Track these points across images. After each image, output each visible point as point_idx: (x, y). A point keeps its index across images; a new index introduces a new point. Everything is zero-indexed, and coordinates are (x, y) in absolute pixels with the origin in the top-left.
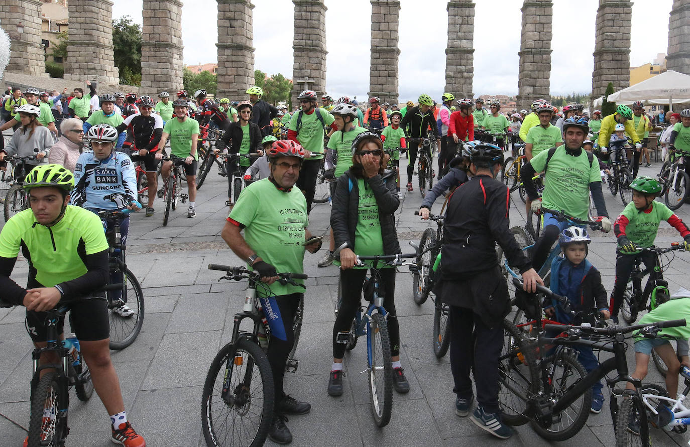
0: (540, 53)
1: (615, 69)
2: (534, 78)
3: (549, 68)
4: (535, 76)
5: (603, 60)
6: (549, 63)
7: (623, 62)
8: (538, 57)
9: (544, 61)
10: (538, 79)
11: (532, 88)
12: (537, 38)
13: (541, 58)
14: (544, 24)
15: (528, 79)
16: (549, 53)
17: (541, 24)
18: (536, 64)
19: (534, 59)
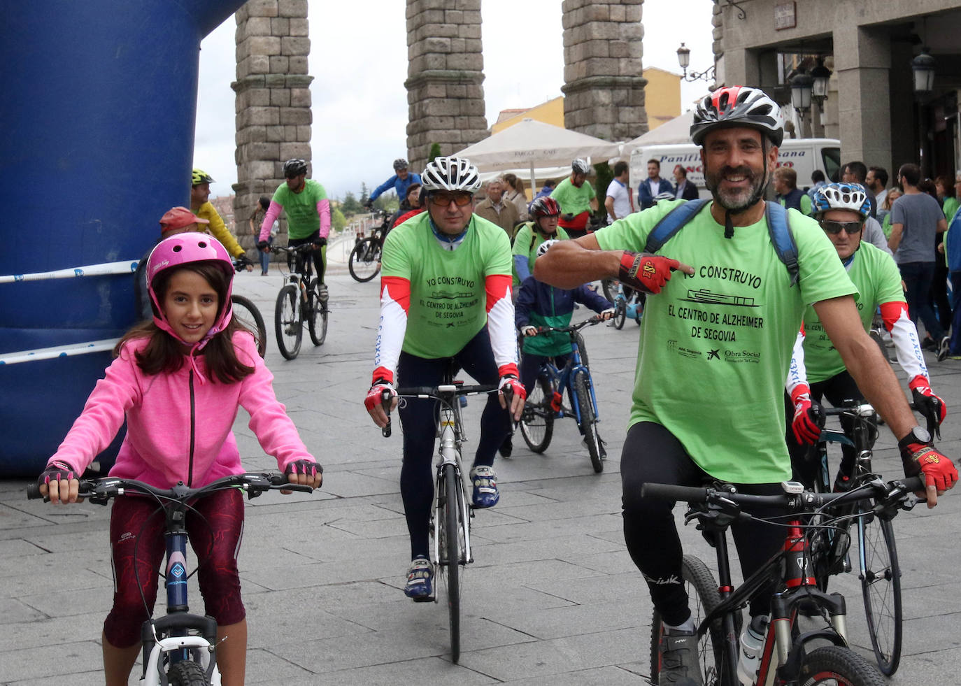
0: (285, 85)
1: (453, 116)
2: (275, 142)
3: (308, 118)
4: (277, 138)
5: (428, 98)
6: (307, 107)
7: (470, 101)
8: (279, 94)
9: (295, 103)
10: (284, 144)
11: (271, 164)
12: (276, 49)
13: (288, 96)
14: (289, 18)
15: (260, 143)
16: (305, 82)
17: (283, 17)
18: (277, 108)
19: (273, 97)
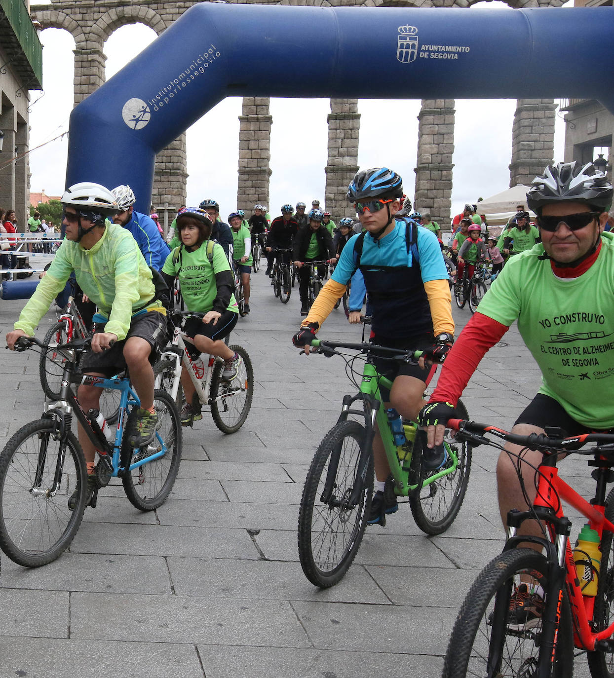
0: (439, 169)
2: (431, 198)
3: (450, 186)
4: (432, 196)
6: (450, 180)
8: (435, 174)
9: (444, 178)
10: (436, 200)
11: (429, 209)
12: (435, 151)
13: (440, 175)
14: (443, 134)
15: (424, 199)
16: (450, 168)
17: (441, 134)
18: (434, 181)
19: (432, 176)
